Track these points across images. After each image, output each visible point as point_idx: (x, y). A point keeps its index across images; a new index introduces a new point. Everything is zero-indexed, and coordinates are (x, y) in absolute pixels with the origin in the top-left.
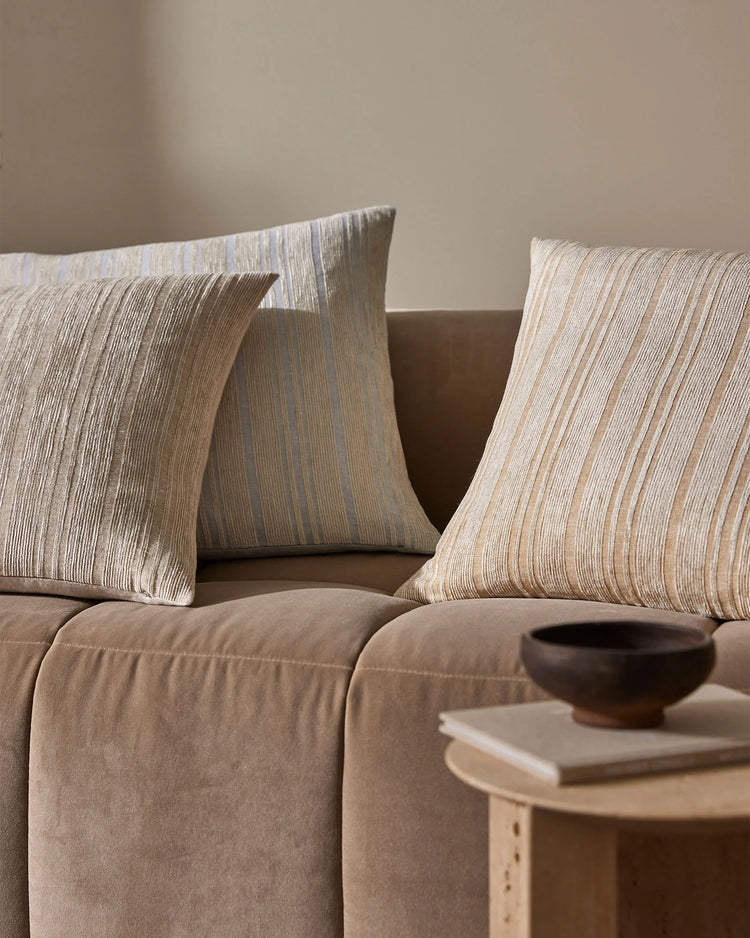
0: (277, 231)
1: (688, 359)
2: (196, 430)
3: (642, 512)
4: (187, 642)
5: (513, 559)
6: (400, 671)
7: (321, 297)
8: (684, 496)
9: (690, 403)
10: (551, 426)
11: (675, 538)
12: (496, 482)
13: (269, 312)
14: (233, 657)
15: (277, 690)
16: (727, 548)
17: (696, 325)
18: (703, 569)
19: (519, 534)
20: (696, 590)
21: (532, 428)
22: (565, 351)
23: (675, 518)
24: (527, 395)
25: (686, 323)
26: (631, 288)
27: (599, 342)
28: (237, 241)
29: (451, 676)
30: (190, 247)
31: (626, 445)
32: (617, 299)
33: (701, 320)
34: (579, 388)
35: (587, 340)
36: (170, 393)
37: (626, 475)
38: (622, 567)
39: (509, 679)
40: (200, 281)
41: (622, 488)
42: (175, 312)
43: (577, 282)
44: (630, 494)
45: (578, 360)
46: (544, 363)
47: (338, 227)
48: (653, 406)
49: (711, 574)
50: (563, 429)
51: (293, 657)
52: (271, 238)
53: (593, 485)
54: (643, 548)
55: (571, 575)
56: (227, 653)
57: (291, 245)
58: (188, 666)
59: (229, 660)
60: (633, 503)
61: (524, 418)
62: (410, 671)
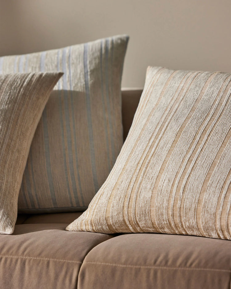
0: (67, 50)
1: (216, 118)
2: (19, 151)
3: (188, 187)
4: (8, 251)
5: (125, 209)
6: (103, 264)
7: (86, 84)
8: (208, 180)
9: (215, 138)
10: (148, 148)
11: (203, 199)
12: (120, 174)
13: (59, 92)
14: (29, 258)
15: (47, 272)
16: (227, 205)
17: (222, 104)
18: (215, 214)
19: (129, 197)
20: (211, 224)
21: (139, 149)
22: (158, 114)
23: (203, 190)
24: (138, 135)
25: (217, 103)
26: (192, 86)
27: (174, 110)
28: (47, 55)
29: (125, 266)
30: (23, 58)
31: (183, 156)
32: (185, 91)
33: (225, 101)
34: (163, 130)
35: (169, 109)
36: (6, 133)
37: (182, 170)
38: (177, 213)
39: (151, 267)
40: (23, 77)
41: (179, 176)
42: (10, 93)
43: (166, 84)
44: (183, 178)
45: (163, 118)
46: (147, 120)
47: (98, 47)
48: (198, 138)
49: (218, 217)
50: (153, 149)
51: (55, 258)
52: (64, 53)
53: (166, 174)
54: (187, 204)
55: (152, 217)
56: (26, 256)
57: (73, 57)
58: (8, 262)
59: (27, 259)
60: (184, 182)
61: (136, 145)
62: (107, 264)
